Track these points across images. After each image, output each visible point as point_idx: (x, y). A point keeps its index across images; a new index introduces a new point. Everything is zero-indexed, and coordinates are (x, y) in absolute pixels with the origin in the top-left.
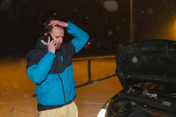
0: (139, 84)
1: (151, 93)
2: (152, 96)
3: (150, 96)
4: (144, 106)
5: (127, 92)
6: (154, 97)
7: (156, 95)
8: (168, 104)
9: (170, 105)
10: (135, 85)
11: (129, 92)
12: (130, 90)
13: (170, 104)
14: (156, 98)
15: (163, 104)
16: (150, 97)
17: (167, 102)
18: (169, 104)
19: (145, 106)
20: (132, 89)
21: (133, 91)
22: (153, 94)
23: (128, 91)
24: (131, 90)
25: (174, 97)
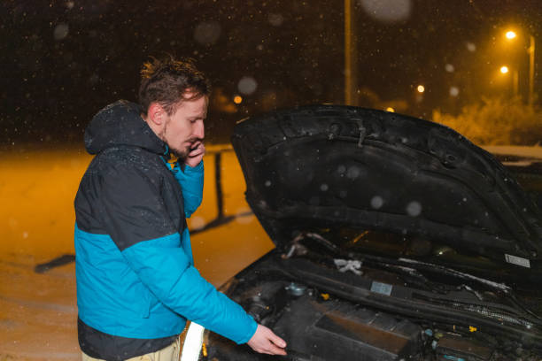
0: (318, 233)
1: (347, 259)
2: (347, 268)
3: (343, 266)
4: (322, 298)
5: (283, 256)
6: (352, 268)
7: (357, 264)
8: (383, 289)
9: (389, 294)
10: (309, 235)
11: (290, 254)
12: (293, 248)
13: (390, 289)
14: (358, 272)
15: (372, 290)
16: (343, 270)
17: (383, 284)
18: (387, 291)
19: (326, 296)
20: (299, 246)
21: (300, 253)
22: (350, 261)
23: (286, 253)
24: (296, 250)
25: (404, 268)
